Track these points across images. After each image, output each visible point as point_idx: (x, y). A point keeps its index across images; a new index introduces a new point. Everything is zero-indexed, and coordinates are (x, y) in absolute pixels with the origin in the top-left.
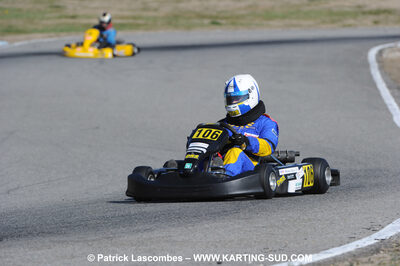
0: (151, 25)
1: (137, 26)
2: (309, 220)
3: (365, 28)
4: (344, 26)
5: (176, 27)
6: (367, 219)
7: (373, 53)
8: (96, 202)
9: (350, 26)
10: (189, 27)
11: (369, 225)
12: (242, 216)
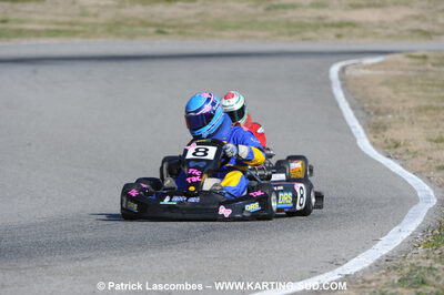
0: (90, 32)
1: (73, 33)
2: (266, 251)
3: (327, 42)
4: (303, 39)
5: (118, 34)
6: (329, 251)
7: (335, 70)
8: (28, 227)
9: (310, 39)
10: (132, 36)
11: (331, 259)
12: (192, 245)
